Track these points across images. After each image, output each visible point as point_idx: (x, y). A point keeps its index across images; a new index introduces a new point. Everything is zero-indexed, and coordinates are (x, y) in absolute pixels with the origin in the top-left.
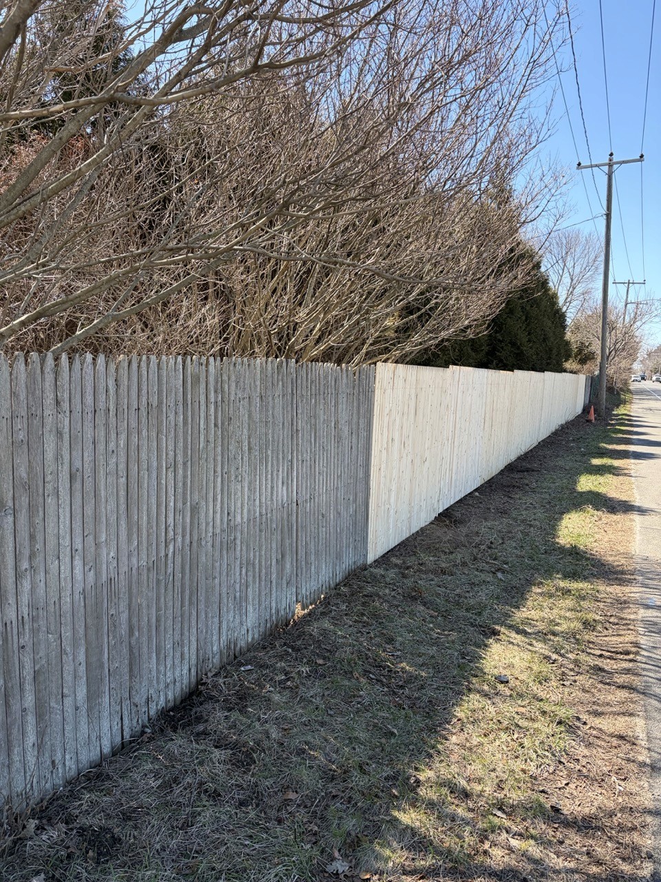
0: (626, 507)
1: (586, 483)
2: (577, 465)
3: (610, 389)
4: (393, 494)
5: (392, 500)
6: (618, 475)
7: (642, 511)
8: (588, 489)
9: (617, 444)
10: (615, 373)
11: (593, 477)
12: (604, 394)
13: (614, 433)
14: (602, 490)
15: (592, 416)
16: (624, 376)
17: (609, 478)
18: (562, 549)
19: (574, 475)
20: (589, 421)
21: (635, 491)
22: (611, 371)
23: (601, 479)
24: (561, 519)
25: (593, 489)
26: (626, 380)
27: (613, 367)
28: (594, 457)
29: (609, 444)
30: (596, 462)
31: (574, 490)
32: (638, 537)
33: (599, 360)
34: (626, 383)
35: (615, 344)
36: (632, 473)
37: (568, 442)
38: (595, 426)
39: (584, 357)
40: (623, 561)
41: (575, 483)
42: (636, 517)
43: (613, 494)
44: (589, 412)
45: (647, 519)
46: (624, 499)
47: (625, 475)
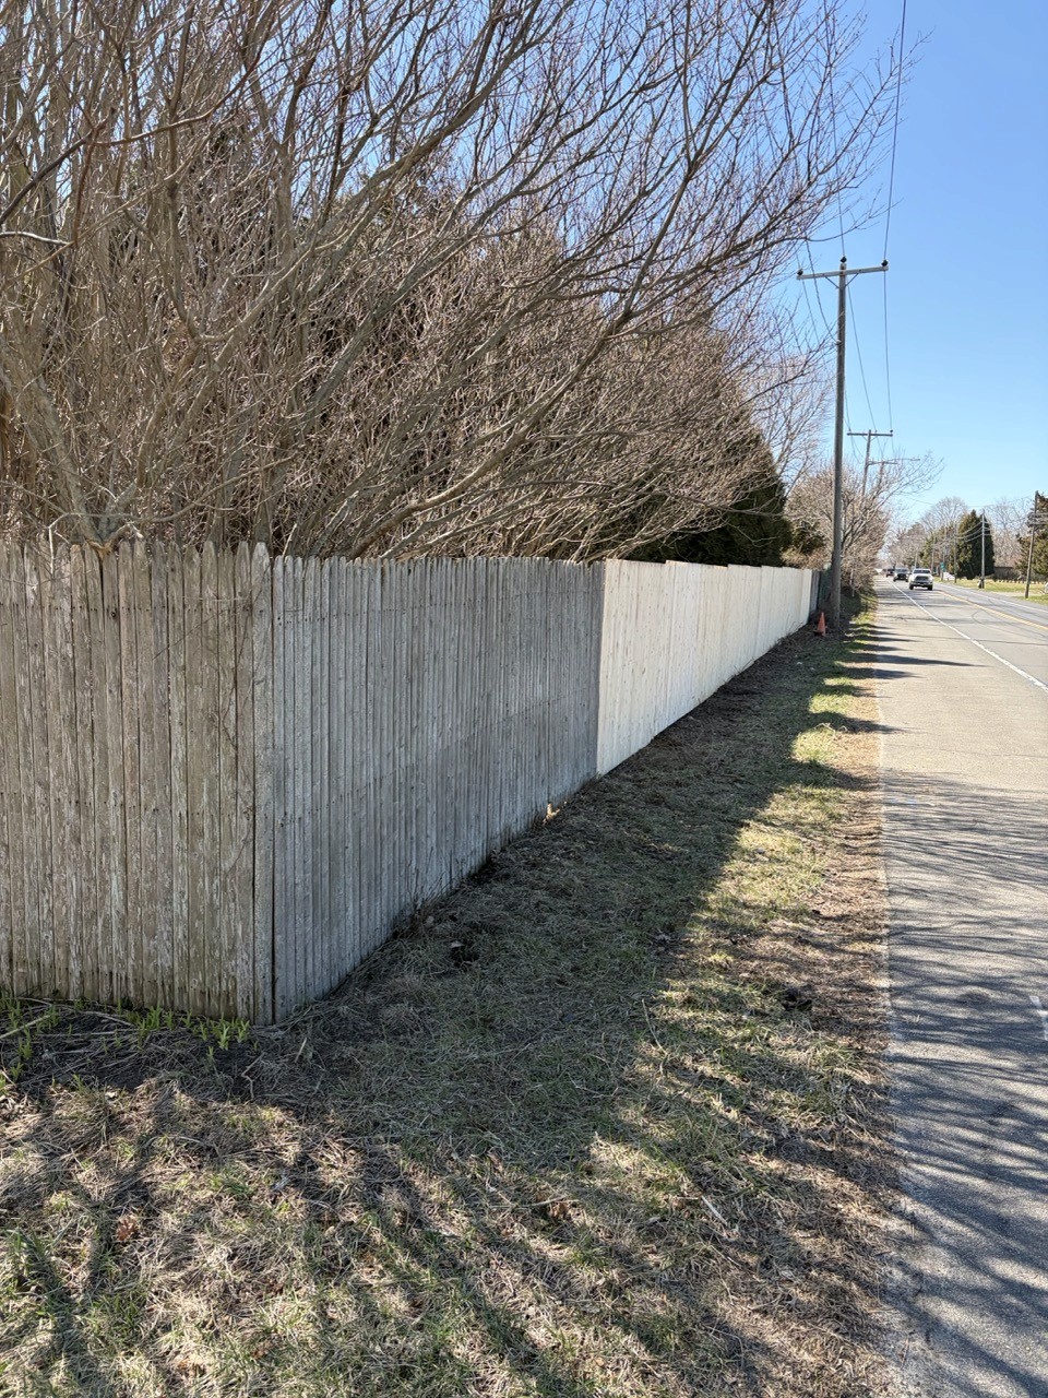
0: (870, 727)
1: (819, 704)
2: (808, 686)
3: (846, 590)
4: (617, 706)
5: (617, 713)
6: (859, 696)
7: (886, 730)
8: (823, 710)
9: (857, 662)
10: (853, 566)
11: (830, 698)
12: (838, 597)
13: (852, 648)
14: (841, 711)
15: (823, 628)
16: (864, 571)
17: (848, 699)
18: (800, 765)
19: (805, 696)
20: (818, 634)
21: (879, 711)
22: (846, 562)
23: (839, 700)
24: (795, 739)
25: (830, 709)
26: (868, 576)
27: (850, 557)
28: (829, 677)
29: (846, 661)
30: (830, 682)
31: (806, 712)
32: (882, 753)
33: (830, 548)
34: (867, 580)
35: (852, 525)
36: (877, 693)
37: (792, 660)
38: (826, 640)
39: (810, 545)
40: (865, 773)
41: (807, 704)
42: (881, 736)
43: (852, 714)
44: (817, 623)
45: (893, 737)
46: (866, 719)
47: (868, 695)
